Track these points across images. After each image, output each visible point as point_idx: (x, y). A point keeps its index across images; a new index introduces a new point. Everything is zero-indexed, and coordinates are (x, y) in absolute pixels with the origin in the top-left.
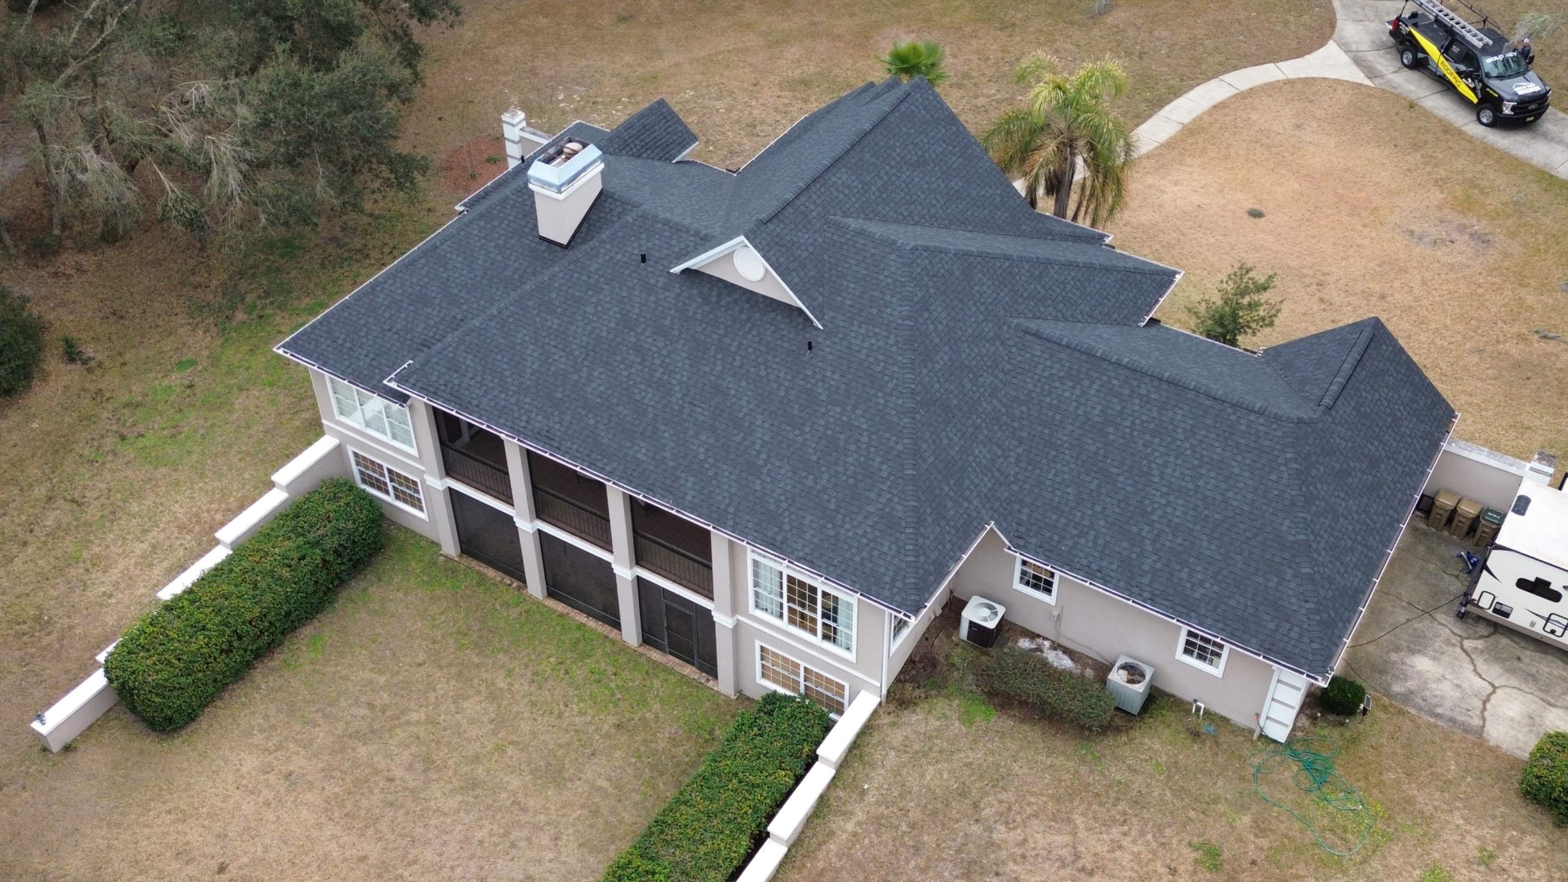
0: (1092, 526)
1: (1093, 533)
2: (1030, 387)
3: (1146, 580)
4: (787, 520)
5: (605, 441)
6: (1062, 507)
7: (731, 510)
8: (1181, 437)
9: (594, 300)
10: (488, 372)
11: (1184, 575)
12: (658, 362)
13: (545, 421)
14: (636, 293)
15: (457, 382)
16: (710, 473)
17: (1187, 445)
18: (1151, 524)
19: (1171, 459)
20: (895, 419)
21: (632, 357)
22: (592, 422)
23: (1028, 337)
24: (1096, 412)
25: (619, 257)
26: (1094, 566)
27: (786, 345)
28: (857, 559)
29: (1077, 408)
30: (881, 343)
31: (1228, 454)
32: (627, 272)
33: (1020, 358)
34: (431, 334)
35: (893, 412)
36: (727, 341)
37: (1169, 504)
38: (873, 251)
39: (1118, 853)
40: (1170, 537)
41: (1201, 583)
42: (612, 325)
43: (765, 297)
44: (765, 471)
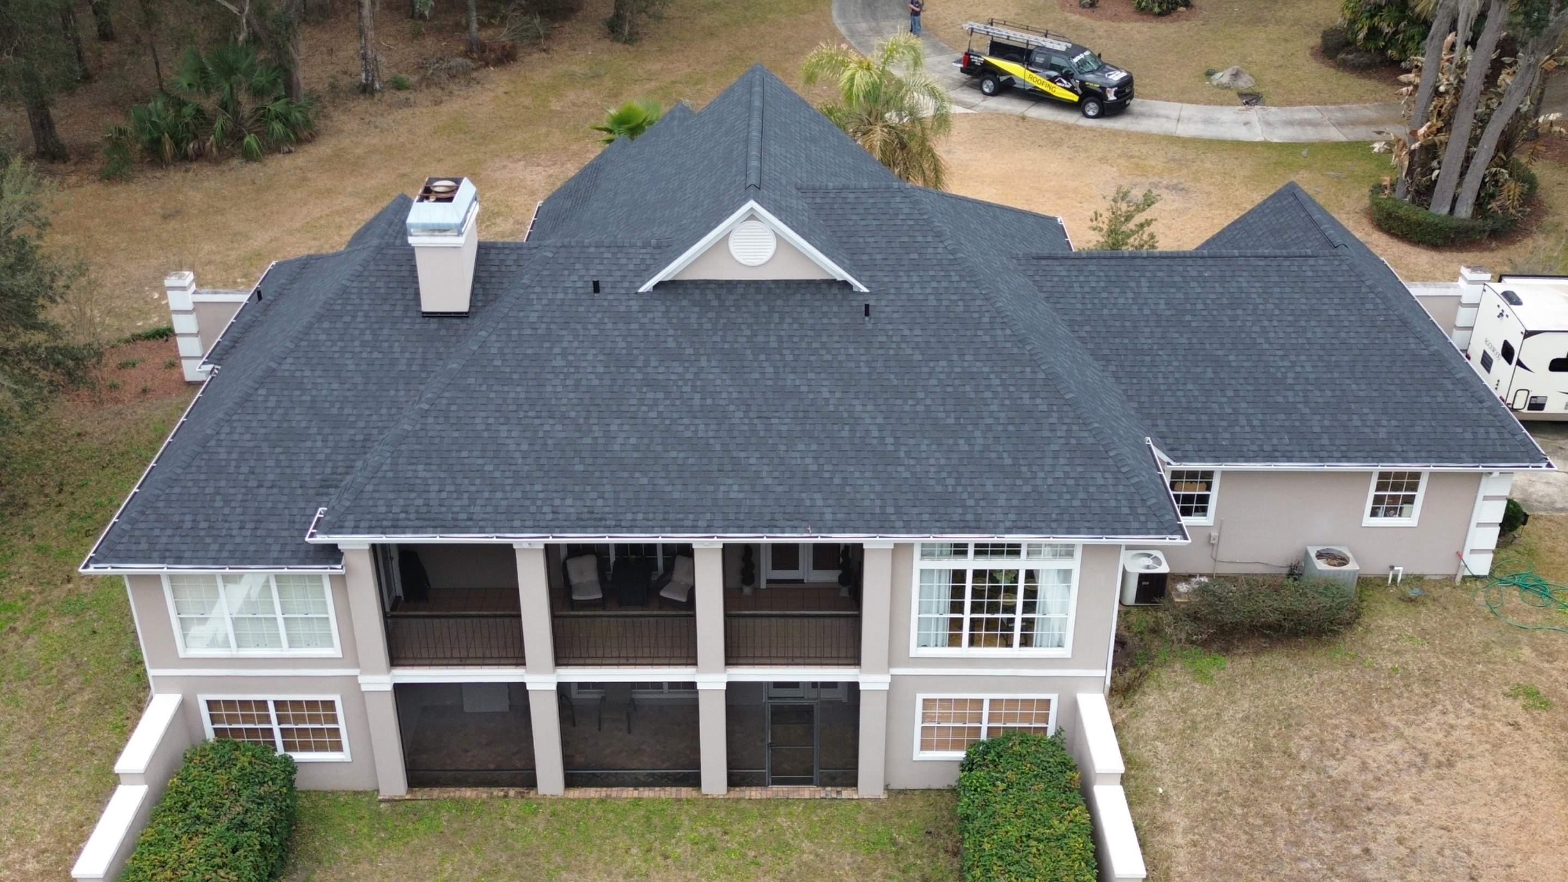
0: (1236, 412)
1: (1241, 418)
2: (1079, 306)
4: (965, 496)
5: (676, 495)
6: (1194, 405)
7: (890, 510)
8: (1260, 301)
9: (557, 350)
10: (459, 475)
11: (1357, 422)
12: (687, 389)
13: (578, 503)
14: (609, 326)
15: (420, 502)
16: (837, 481)
17: (1270, 306)
18: (1291, 388)
19: (1266, 323)
20: (1015, 350)
21: (650, 395)
22: (645, 481)
24: (1162, 306)
25: (560, 296)
26: (1266, 448)
27: (834, 320)
29: (1140, 309)
30: (944, 284)
31: (1314, 301)
32: (581, 309)
33: (1049, 284)
34: (328, 470)
36: (761, 339)
37: (1294, 364)
38: (871, 201)
40: (1318, 393)
41: (1378, 423)
42: (600, 369)
43: (776, 282)
44: (902, 454)
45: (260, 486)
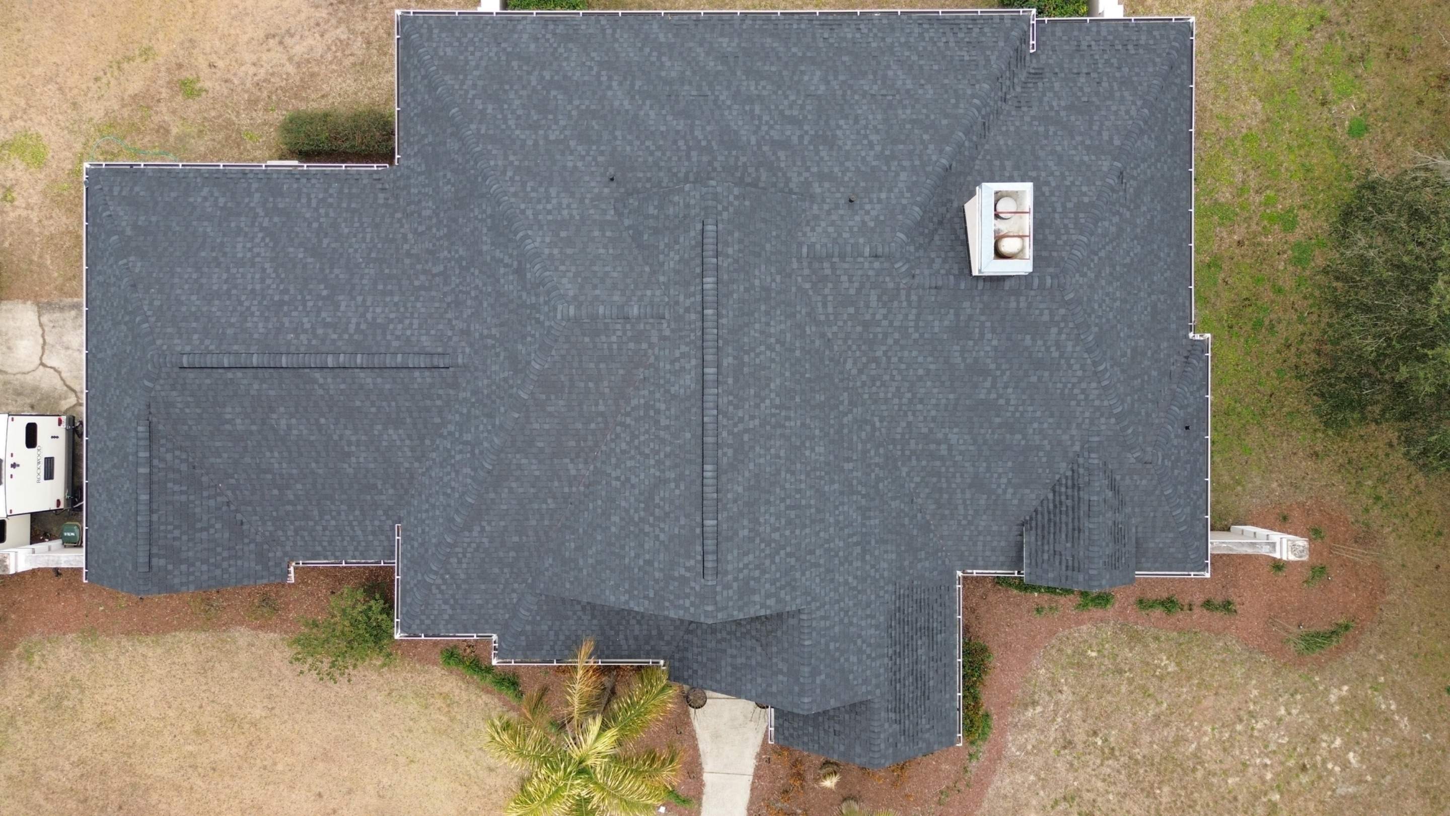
1: (314, 204)
3: (255, 185)
4: (552, 41)
6: (349, 215)
7: (609, 31)
8: (254, 309)
9: (878, 148)
10: (936, 53)
11: (222, 201)
12: (766, 118)
13: (842, 35)
14: (836, 170)
15: (961, 35)
16: (647, 50)
17: (246, 304)
18: (262, 229)
19: (258, 287)
20: (490, 147)
21: (795, 113)
22: (794, 50)
23: (440, 350)
24: (343, 304)
25: (883, 196)
26: (304, 181)
27: (641, 175)
28: (470, 35)
29: (364, 301)
31: (205, 309)
32: (862, 184)
34: (1040, 84)
35: (494, 152)
36: (705, 159)
37: (250, 250)
39: (254, 58)
40: (242, 225)
41: (205, 199)
42: (839, 133)
44: (595, 69)
45: (1088, 74)
